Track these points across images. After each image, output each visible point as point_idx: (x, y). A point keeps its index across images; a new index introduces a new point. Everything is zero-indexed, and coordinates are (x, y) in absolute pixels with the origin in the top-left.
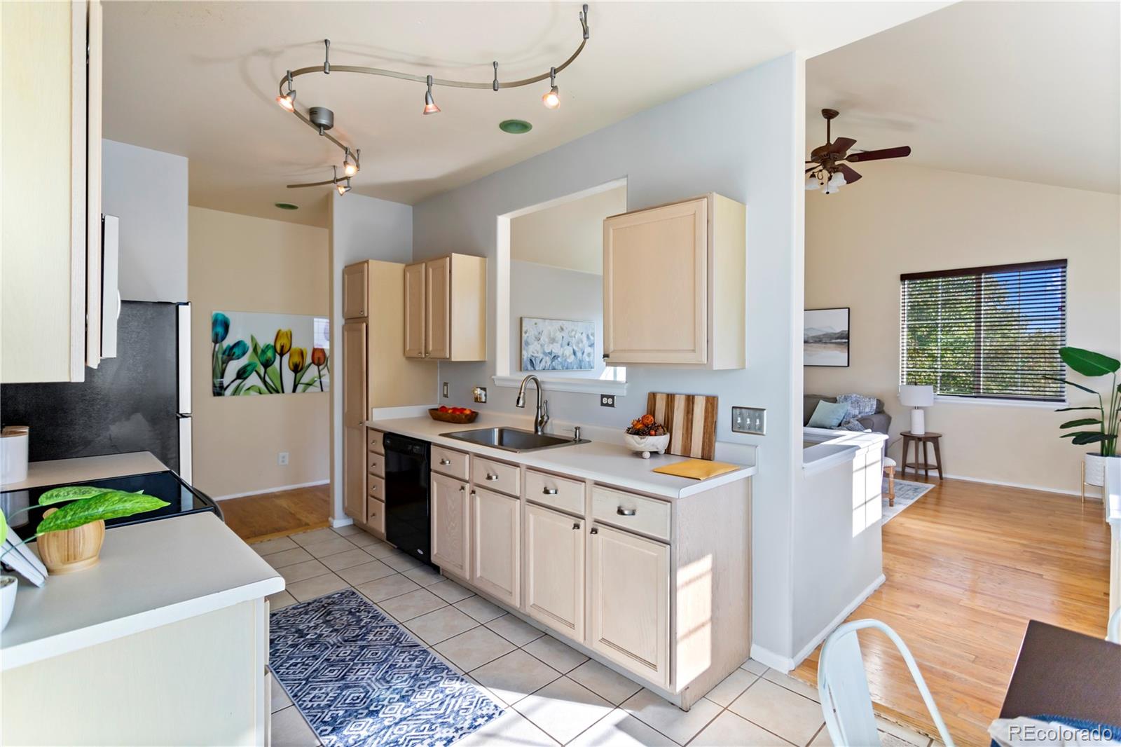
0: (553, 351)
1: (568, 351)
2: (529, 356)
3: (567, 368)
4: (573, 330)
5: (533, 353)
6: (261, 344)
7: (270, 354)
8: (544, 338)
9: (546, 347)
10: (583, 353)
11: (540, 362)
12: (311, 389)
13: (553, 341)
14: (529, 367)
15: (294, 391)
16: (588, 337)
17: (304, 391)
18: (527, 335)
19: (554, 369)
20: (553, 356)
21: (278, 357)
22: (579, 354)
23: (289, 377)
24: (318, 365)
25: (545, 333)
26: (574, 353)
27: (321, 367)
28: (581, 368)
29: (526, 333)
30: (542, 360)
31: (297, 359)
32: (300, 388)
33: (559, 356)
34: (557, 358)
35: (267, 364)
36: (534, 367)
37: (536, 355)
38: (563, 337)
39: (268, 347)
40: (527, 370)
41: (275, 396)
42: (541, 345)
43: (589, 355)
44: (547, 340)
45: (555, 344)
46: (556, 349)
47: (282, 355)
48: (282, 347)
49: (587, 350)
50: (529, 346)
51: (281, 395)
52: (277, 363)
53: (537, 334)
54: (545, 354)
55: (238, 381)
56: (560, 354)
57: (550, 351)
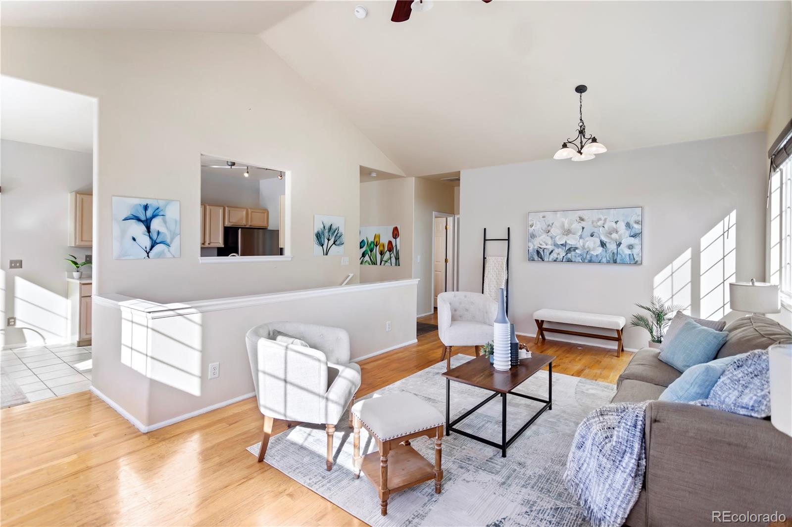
0: (568, 242)
1: (592, 244)
2: (536, 248)
3: (590, 261)
4: (600, 219)
5: (541, 245)
6: (370, 242)
7: (372, 246)
8: (554, 231)
9: (557, 238)
10: (619, 245)
11: (550, 254)
12: (387, 264)
13: (568, 232)
14: (536, 257)
15: (381, 264)
16: (628, 225)
17: (384, 265)
18: (533, 227)
19: (569, 261)
20: (567, 249)
21: (375, 247)
22: (612, 247)
23: (379, 257)
24: (390, 251)
25: (557, 224)
26: (603, 244)
27: (391, 253)
28: (615, 262)
29: (532, 226)
30: (552, 251)
31: (382, 248)
32: (383, 262)
33: (576, 248)
34: (574, 250)
35: (371, 251)
36: (541, 258)
37: (544, 246)
38: (583, 228)
39: (372, 242)
40: (533, 260)
41: (374, 266)
42: (551, 238)
43: (630, 247)
44: (559, 232)
45: (570, 235)
46: (572, 241)
47: (376, 246)
48: (377, 242)
49: (627, 241)
50: (536, 238)
51: (376, 266)
52: (375, 250)
53: (546, 226)
54: (556, 245)
55: (363, 258)
56: (578, 246)
57: (563, 242)
